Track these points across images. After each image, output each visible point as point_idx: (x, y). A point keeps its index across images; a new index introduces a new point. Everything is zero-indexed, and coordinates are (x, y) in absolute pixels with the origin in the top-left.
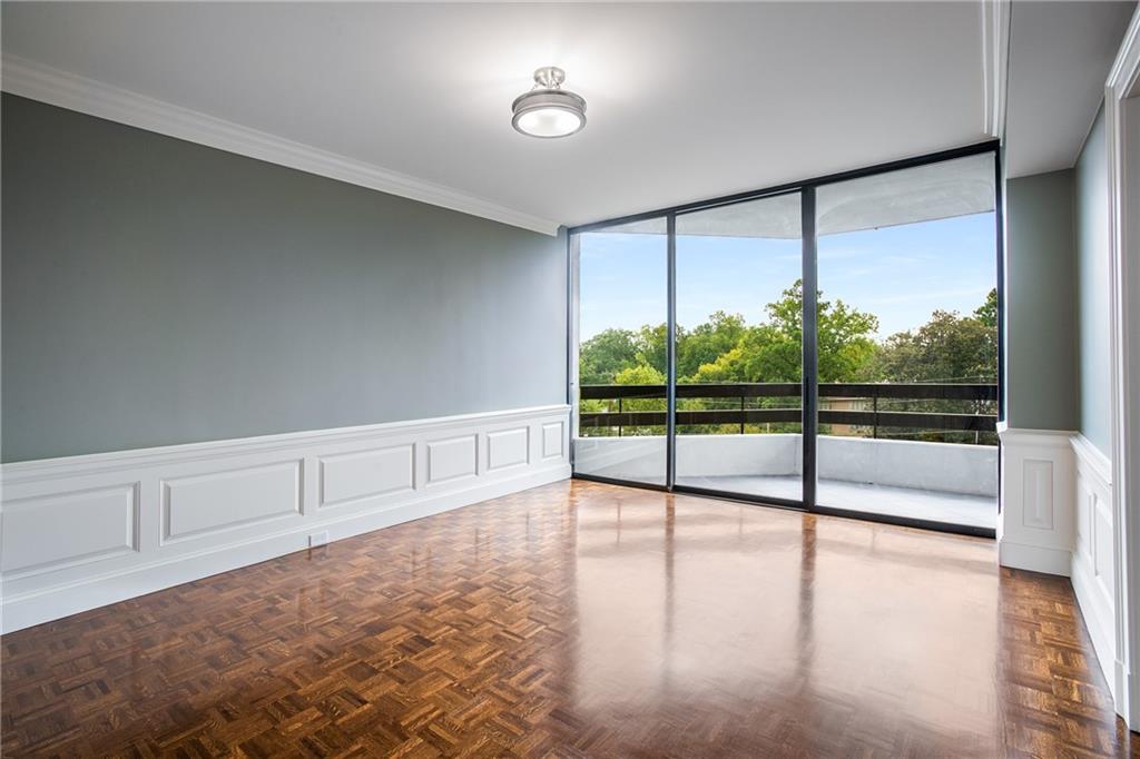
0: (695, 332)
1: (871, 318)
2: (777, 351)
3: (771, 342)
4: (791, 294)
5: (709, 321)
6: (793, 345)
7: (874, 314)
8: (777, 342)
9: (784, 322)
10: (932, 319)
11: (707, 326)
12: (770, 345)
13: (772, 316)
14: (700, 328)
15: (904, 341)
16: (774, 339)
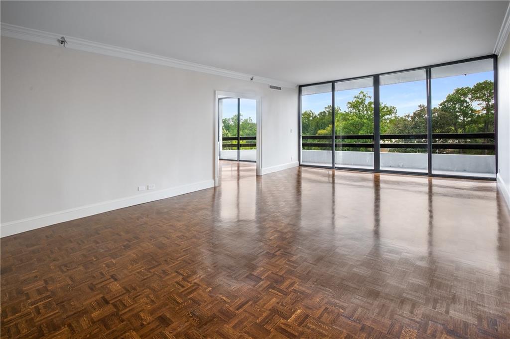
0: (319, 115)
1: (394, 108)
2: (351, 124)
3: (349, 120)
4: (358, 98)
5: (325, 110)
6: (357, 121)
7: (395, 107)
8: (351, 120)
9: (354, 111)
10: (419, 109)
11: (324, 112)
12: (348, 121)
13: (348, 108)
14: (321, 113)
15: (407, 118)
16: (350, 118)
